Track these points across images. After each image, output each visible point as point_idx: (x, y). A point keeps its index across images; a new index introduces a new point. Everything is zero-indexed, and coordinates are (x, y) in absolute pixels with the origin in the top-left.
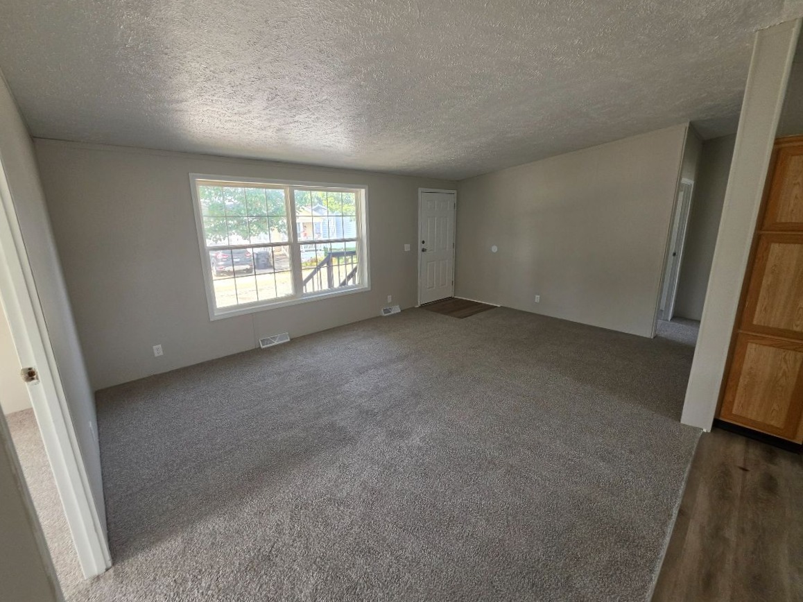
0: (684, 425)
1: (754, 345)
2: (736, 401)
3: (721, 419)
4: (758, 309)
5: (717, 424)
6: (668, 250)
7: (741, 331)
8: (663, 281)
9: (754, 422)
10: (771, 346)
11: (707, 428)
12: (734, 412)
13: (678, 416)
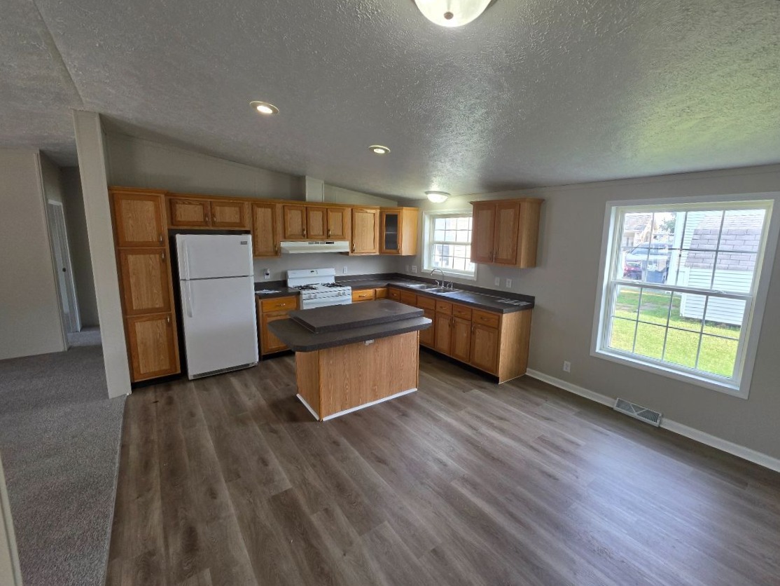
0: (113, 399)
1: (139, 323)
2: (141, 365)
3: (136, 381)
4: (133, 299)
5: (135, 386)
6: (56, 268)
7: (128, 317)
8: (59, 296)
9: (155, 373)
10: (147, 320)
11: (129, 392)
12: (142, 372)
13: (106, 395)
